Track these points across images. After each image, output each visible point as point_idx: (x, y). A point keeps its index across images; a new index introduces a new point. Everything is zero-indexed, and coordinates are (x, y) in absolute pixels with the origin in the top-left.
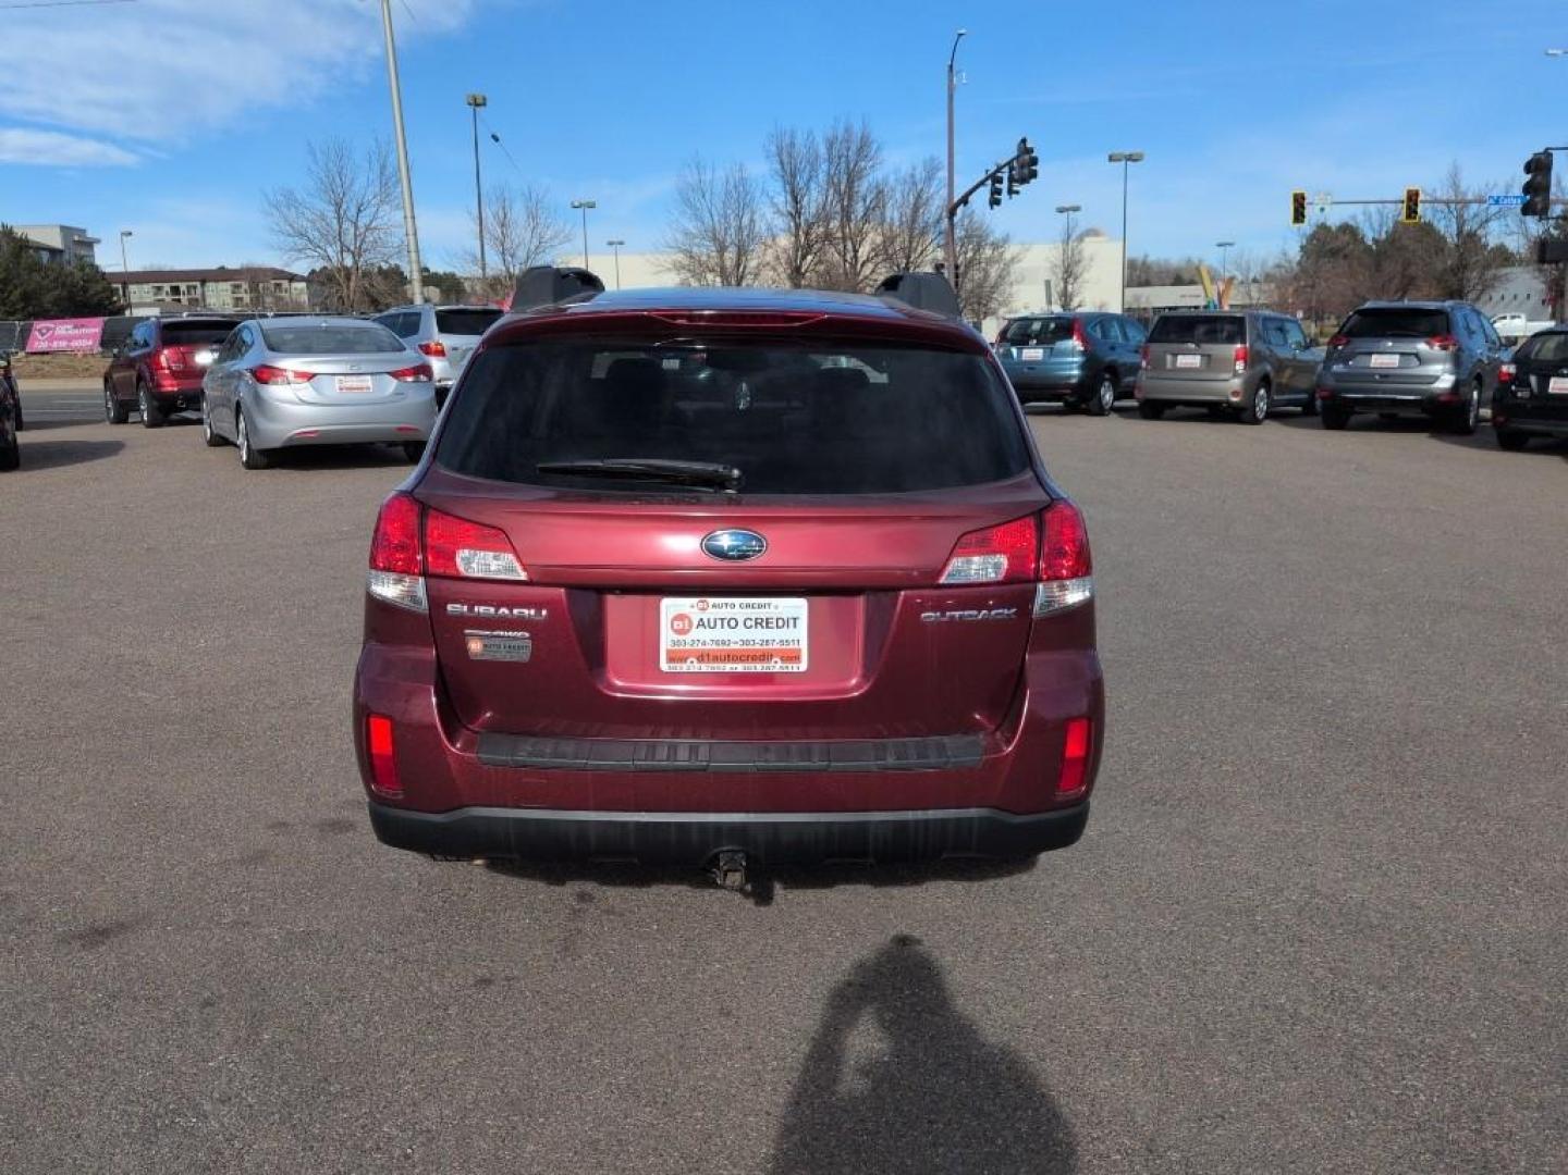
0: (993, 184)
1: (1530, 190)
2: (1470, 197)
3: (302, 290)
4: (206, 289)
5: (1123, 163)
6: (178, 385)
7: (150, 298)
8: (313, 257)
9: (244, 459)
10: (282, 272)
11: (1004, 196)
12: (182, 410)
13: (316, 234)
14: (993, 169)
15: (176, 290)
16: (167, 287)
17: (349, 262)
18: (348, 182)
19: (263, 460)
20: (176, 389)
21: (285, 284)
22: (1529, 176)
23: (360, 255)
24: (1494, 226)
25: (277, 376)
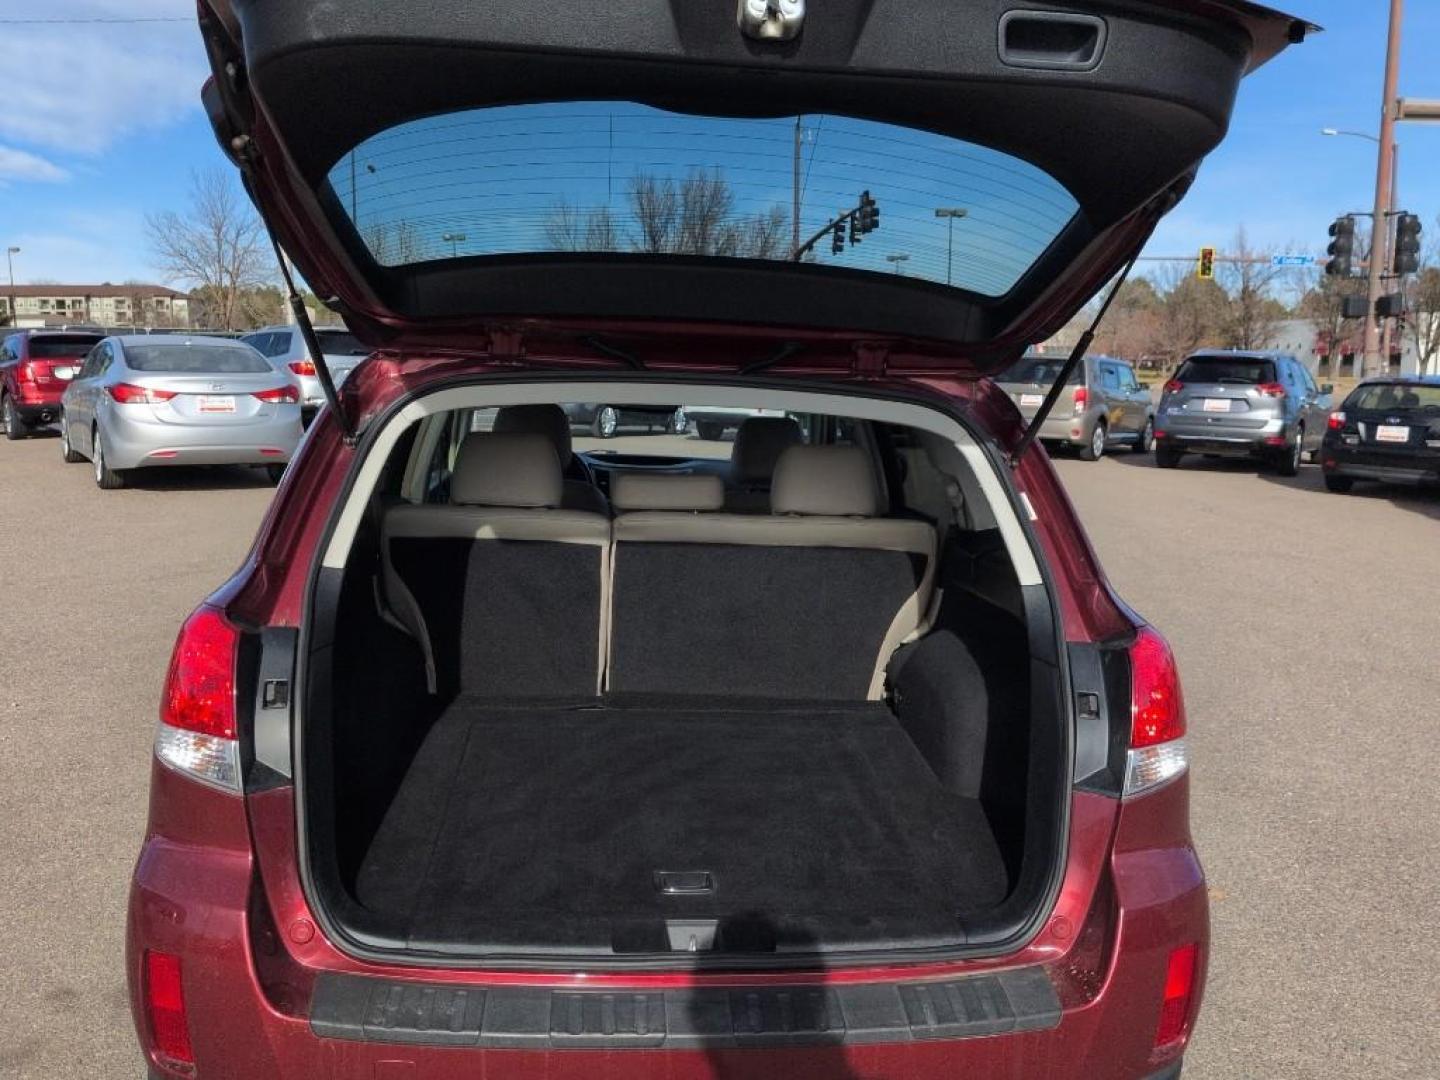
0: (836, 233)
1: (1334, 251)
2: (1254, 256)
3: (184, 306)
4: (91, 304)
5: (948, 218)
6: (44, 398)
7: (36, 310)
8: (192, 276)
9: (99, 478)
10: (164, 289)
11: (846, 244)
12: (48, 422)
13: (196, 255)
14: (836, 218)
15: (61, 304)
16: (52, 300)
17: (226, 281)
18: (229, 207)
19: (118, 480)
20: (40, 402)
21: (167, 301)
22: (1333, 239)
23: (238, 276)
24: (1275, 283)
25: (135, 394)
